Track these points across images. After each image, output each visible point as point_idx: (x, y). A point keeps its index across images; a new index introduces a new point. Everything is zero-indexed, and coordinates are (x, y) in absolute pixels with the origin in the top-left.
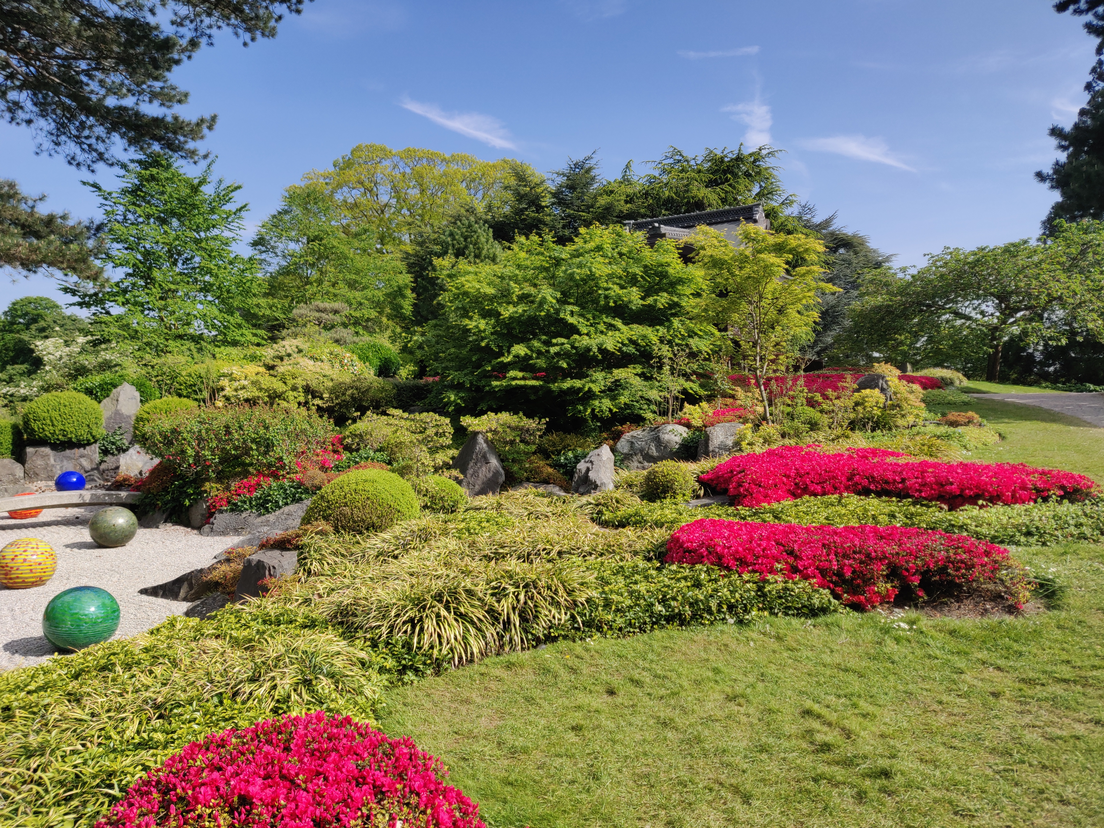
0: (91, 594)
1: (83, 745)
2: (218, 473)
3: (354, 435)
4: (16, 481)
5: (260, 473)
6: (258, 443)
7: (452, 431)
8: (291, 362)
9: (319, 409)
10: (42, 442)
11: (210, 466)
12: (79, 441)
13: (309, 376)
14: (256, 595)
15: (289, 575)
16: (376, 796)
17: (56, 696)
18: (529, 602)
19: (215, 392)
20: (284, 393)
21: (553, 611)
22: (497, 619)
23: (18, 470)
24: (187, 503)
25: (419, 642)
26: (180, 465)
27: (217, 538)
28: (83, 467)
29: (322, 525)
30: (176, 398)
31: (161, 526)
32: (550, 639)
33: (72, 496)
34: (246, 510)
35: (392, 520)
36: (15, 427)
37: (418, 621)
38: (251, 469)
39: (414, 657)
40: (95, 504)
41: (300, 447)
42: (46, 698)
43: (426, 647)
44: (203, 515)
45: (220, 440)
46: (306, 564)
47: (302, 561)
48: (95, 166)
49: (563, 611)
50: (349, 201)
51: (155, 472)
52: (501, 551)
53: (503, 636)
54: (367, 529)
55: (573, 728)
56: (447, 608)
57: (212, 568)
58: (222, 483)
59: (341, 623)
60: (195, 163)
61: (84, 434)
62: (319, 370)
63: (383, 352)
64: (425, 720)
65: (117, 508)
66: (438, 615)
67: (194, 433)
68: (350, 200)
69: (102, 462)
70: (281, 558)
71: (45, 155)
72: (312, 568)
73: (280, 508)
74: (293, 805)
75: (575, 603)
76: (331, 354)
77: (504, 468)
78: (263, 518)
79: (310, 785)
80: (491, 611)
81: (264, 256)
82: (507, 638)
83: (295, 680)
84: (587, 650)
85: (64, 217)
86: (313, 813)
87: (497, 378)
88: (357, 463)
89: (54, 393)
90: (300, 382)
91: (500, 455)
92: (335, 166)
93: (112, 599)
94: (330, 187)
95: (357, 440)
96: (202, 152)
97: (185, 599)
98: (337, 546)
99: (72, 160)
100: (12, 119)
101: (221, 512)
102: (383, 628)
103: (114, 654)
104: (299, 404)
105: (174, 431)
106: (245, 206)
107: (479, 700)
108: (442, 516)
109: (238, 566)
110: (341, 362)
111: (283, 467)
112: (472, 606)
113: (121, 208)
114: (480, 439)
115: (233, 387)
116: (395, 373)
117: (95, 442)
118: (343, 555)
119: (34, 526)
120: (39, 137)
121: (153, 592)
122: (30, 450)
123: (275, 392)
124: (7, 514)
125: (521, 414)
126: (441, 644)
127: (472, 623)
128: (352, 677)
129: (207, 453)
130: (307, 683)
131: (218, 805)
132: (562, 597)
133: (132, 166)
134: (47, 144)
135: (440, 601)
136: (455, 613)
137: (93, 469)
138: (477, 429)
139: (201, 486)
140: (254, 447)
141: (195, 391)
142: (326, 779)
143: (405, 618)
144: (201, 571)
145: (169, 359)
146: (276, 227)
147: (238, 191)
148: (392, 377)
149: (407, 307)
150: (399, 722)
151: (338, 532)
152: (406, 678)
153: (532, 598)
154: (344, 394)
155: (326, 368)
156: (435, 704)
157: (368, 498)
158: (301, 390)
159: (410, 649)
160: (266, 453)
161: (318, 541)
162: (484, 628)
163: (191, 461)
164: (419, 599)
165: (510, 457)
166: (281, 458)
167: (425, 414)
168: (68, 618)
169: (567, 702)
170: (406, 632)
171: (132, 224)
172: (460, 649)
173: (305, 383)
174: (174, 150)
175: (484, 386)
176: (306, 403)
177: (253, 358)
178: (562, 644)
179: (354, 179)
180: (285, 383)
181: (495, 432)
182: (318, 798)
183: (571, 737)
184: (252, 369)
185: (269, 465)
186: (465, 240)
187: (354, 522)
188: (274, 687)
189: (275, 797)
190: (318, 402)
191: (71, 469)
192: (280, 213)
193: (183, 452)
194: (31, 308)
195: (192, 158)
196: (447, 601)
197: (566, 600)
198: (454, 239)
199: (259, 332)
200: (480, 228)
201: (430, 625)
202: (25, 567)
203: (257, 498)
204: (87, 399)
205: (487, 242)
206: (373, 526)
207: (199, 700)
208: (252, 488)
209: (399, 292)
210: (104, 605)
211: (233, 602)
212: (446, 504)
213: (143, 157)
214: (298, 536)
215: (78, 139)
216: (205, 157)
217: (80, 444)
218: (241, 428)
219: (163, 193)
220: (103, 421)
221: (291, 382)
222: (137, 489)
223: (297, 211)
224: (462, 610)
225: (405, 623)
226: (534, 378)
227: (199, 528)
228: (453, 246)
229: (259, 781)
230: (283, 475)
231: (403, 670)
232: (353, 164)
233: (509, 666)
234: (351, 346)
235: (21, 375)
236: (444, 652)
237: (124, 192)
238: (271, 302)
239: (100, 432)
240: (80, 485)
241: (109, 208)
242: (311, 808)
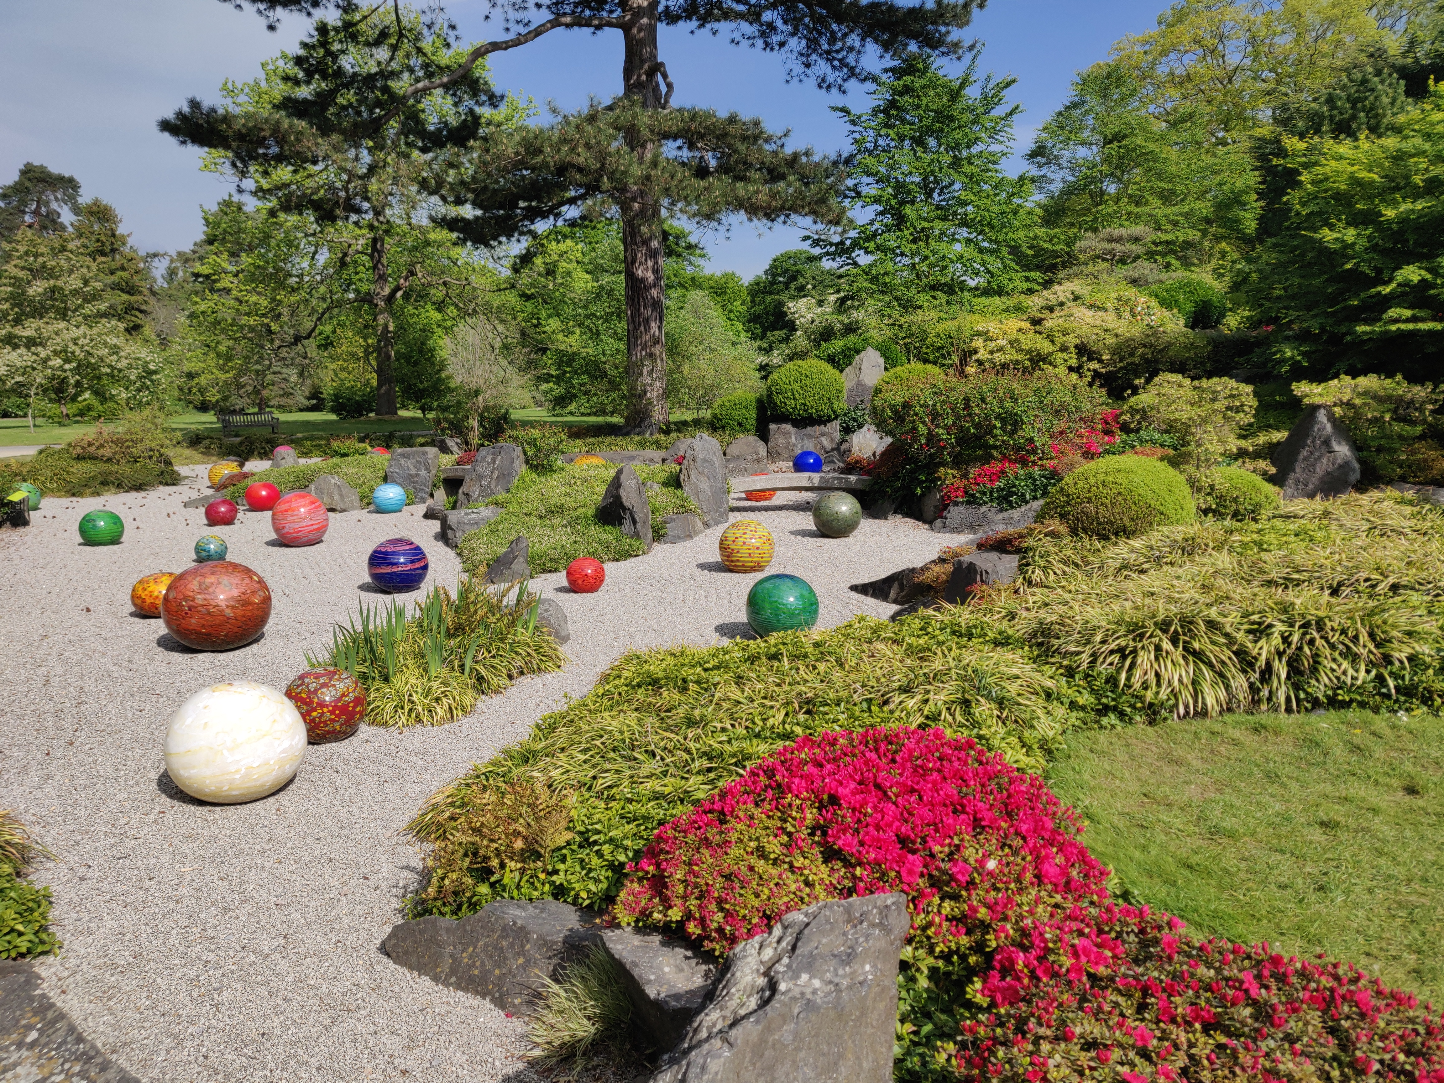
0: (789, 583)
1: (733, 726)
2: (956, 457)
3: (1133, 411)
4: (759, 461)
5: (1005, 458)
6: (1003, 420)
7: (1255, 404)
8: (1063, 313)
9: (1096, 374)
10: (783, 418)
11: (944, 448)
12: (819, 416)
13: (1084, 331)
14: (952, 601)
15: (1005, 582)
16: (974, 829)
17: (726, 676)
18: (1306, 649)
19: (966, 355)
20: (1050, 354)
21: (1345, 665)
22: (1251, 665)
23: (762, 449)
24: (919, 491)
25: (1128, 679)
26: (911, 446)
27: (949, 535)
28: (823, 447)
29: (1055, 524)
30: (920, 365)
31: (890, 517)
32: (1333, 703)
33: (803, 478)
34: (985, 503)
35: (1151, 524)
36: (759, 401)
37: (1131, 652)
38: (995, 453)
39: (1120, 697)
40: (823, 488)
41: (1059, 425)
42: (716, 677)
43: (1137, 686)
44: (936, 507)
45: (958, 417)
46: (1027, 572)
47: (1022, 567)
48: (847, 86)
49: (1363, 668)
50: (1177, 73)
51: (887, 453)
52: (1295, 576)
53: (1259, 690)
54: (1116, 534)
55: (1322, 824)
56: (1175, 642)
57: (925, 568)
58: (959, 469)
59: (1040, 645)
60: (959, 58)
61: (824, 408)
62: (1099, 323)
63: (1201, 292)
64: (1110, 773)
65: (840, 493)
66: (1158, 648)
67: (926, 406)
68: (1179, 71)
69: (843, 441)
70: (997, 562)
71: (796, 80)
72: (1034, 577)
73: (1027, 502)
74: (879, 816)
75: (1387, 660)
76: (1119, 300)
77: (1359, 460)
78: (1005, 513)
79: (900, 800)
80: (1241, 654)
81: (1044, 171)
82: (1265, 693)
83: (952, 698)
84: (1394, 727)
85: (807, 154)
86: (899, 828)
87: (1367, 322)
88: (1133, 447)
89: (796, 362)
90: (1072, 340)
91: (1354, 442)
92: (1160, 23)
93: (811, 591)
94: (1150, 57)
95: (1138, 417)
96: (967, 44)
97: (895, 602)
98: (1069, 553)
99: (822, 83)
100: (767, 44)
101: (956, 504)
102: (1084, 656)
103: (784, 644)
104: (1071, 369)
105: (906, 405)
106: (1017, 107)
107: (1197, 764)
108: (1228, 522)
109: (949, 568)
110: (1131, 310)
111: (1034, 452)
112: (1213, 642)
113: (872, 133)
114: (1322, 416)
115: (989, 349)
116: (1218, 322)
117: (836, 418)
118: (1077, 565)
119: (767, 509)
120: (789, 61)
121: (862, 589)
122: (773, 427)
123: (1039, 354)
124: (743, 495)
125: (1399, 377)
126: (1159, 684)
127: (1210, 665)
128: (1027, 706)
129: (941, 431)
130: (966, 703)
131: (809, 799)
132: (1365, 647)
133: (884, 77)
134: (798, 68)
135: (1165, 631)
136: (1185, 649)
137: (833, 450)
138: (1317, 400)
139: (935, 472)
140: (999, 425)
141: (943, 355)
142: (921, 798)
143: (1113, 646)
144: (913, 570)
145: (920, 317)
146: (1062, 128)
147: (1012, 86)
148: (1212, 327)
149: (1250, 224)
150: (1074, 769)
151: (1077, 535)
152: (1105, 721)
153: (1312, 642)
154: (1132, 355)
155: (1110, 320)
156: (1133, 758)
157: (1119, 494)
158: (1073, 350)
159: (1116, 685)
160: (1014, 432)
161: (1049, 545)
162: (1229, 675)
163: (923, 441)
164: (1136, 624)
165: (1374, 444)
166: (1032, 439)
167: (1215, 379)
168: (768, 606)
169: (1329, 788)
170: (1111, 664)
171: (884, 151)
172: (1186, 696)
173: (1078, 341)
174: (934, 48)
175: (1345, 334)
176: (1080, 367)
177: (1019, 309)
178: (1353, 714)
179: (1187, 38)
180: (1052, 341)
181: (1349, 405)
182: (906, 815)
183: (1317, 835)
184: (1013, 324)
185: (1017, 448)
186: (1354, 106)
187: (1100, 523)
188: (926, 701)
189: (864, 803)
190: (1094, 365)
191: (811, 449)
192: (1067, 108)
193: (915, 429)
194: (789, 265)
195: (955, 52)
196: (1176, 631)
197: (1370, 651)
198: (1333, 107)
199: (1033, 275)
200: (1382, 82)
201: (1145, 659)
202: (744, 551)
203: (1000, 489)
204: (829, 367)
205: (1393, 104)
206: (1124, 531)
207: (847, 702)
208: (994, 477)
209: (1236, 200)
210: (802, 596)
211: (926, 607)
212: (1241, 508)
213: (897, 63)
214: (1021, 536)
215: (828, 56)
216: (971, 48)
217: (821, 420)
218: (983, 400)
219: (918, 107)
220: (845, 393)
221: (1060, 340)
222: (868, 473)
223: (1093, 101)
224: (1196, 645)
225: (1112, 652)
226: (1434, 319)
227: (929, 522)
228: (1332, 118)
229: (853, 785)
230: (1034, 462)
231: (1103, 711)
232: (1187, 15)
233: (1258, 729)
234: (1154, 287)
235: (781, 342)
236: (1163, 696)
237: (876, 111)
238: (1051, 232)
239: (842, 406)
240: (816, 467)
241: (857, 136)
242: (897, 823)
